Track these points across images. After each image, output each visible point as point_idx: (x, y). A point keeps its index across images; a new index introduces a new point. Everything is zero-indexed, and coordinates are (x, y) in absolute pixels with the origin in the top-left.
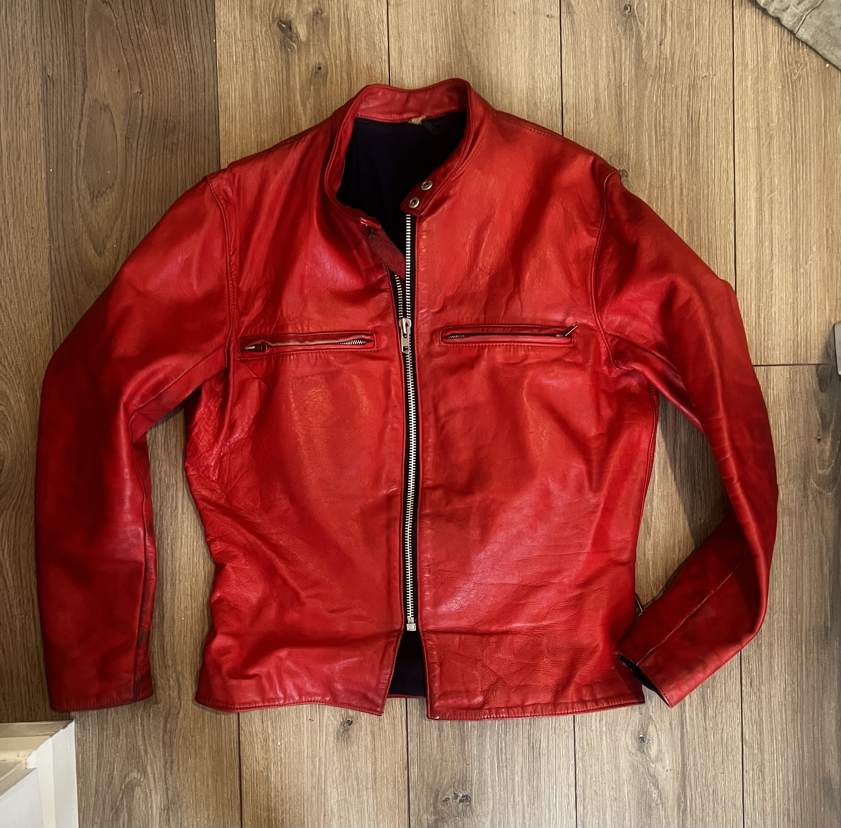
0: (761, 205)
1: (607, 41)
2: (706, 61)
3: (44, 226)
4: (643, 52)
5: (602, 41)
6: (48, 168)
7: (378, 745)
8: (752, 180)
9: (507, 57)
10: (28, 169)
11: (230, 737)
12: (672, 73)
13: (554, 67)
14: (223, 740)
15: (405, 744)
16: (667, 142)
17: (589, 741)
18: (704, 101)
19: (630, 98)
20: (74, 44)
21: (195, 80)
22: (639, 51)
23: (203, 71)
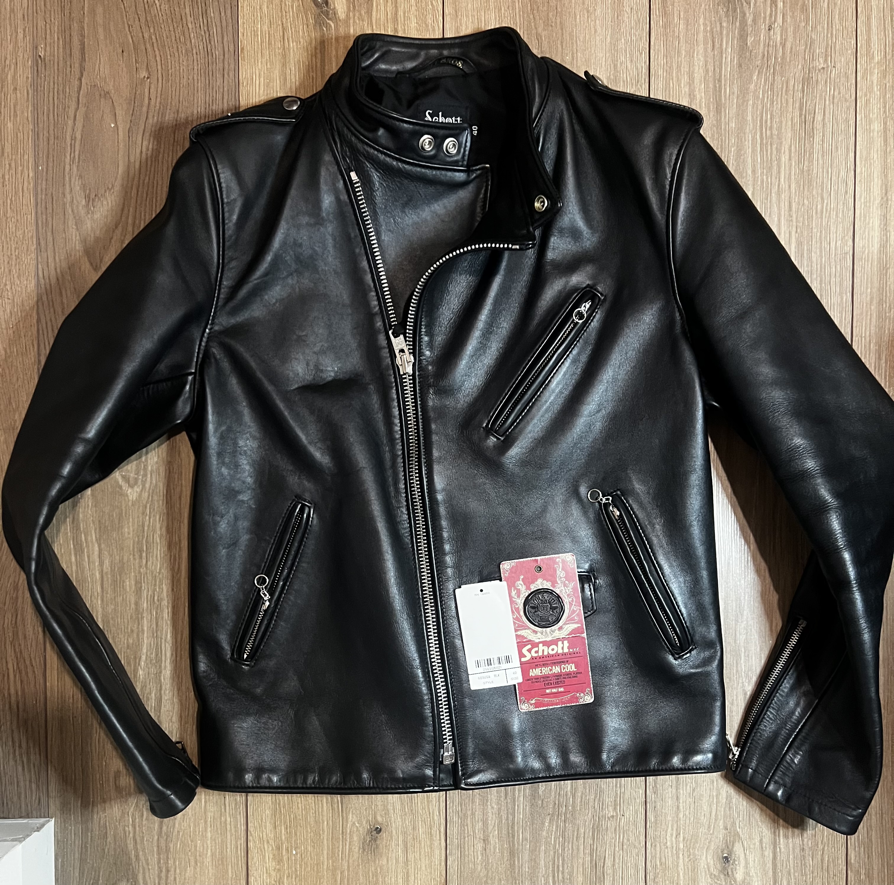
0: (886, 224)
1: (705, 25)
2: (823, 51)
3: (30, 234)
4: (749, 38)
5: (699, 25)
6: (36, 165)
7: (411, 856)
8: (876, 194)
9: (584, 41)
10: (13, 165)
11: (236, 842)
12: (782, 65)
13: (641, 54)
14: (229, 846)
15: (443, 858)
16: (774, 147)
17: (663, 859)
18: (820, 99)
19: (732, 93)
20: (71, 19)
21: (213, 63)
22: (743, 37)
23: (222, 53)
